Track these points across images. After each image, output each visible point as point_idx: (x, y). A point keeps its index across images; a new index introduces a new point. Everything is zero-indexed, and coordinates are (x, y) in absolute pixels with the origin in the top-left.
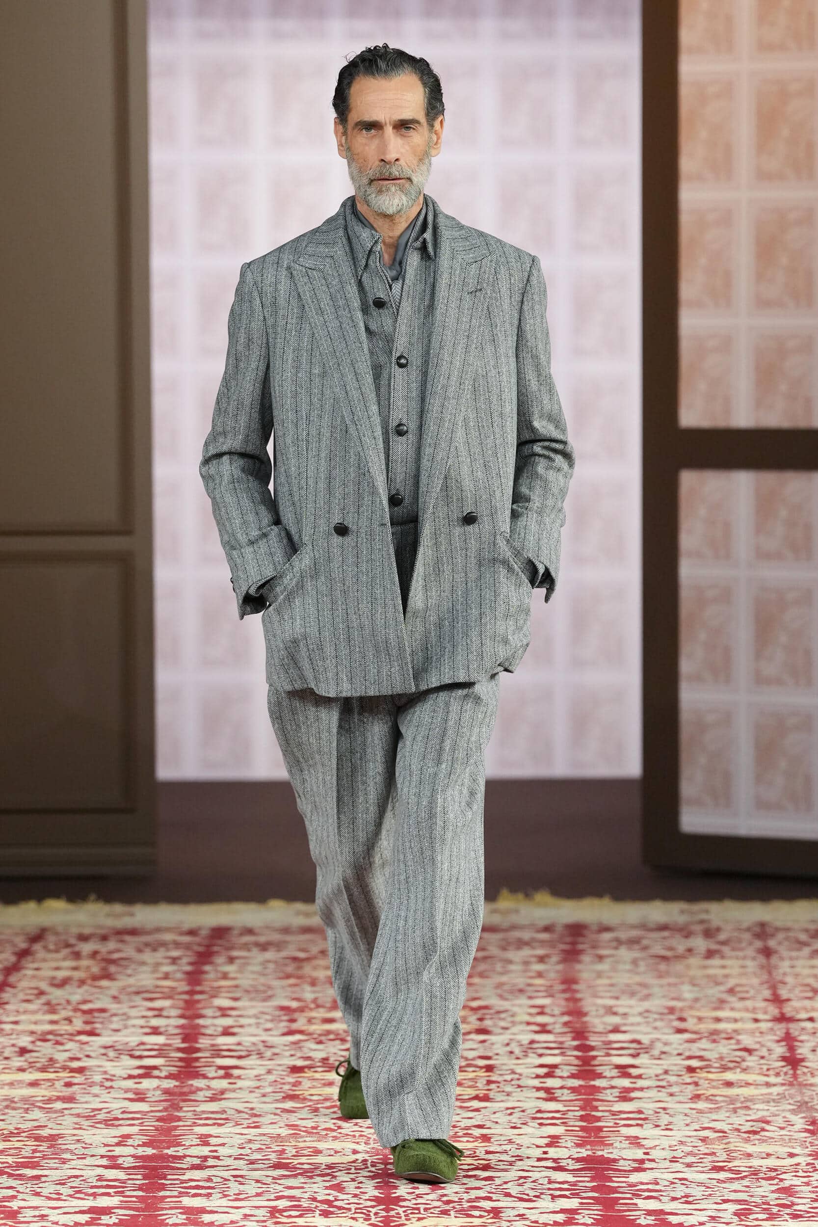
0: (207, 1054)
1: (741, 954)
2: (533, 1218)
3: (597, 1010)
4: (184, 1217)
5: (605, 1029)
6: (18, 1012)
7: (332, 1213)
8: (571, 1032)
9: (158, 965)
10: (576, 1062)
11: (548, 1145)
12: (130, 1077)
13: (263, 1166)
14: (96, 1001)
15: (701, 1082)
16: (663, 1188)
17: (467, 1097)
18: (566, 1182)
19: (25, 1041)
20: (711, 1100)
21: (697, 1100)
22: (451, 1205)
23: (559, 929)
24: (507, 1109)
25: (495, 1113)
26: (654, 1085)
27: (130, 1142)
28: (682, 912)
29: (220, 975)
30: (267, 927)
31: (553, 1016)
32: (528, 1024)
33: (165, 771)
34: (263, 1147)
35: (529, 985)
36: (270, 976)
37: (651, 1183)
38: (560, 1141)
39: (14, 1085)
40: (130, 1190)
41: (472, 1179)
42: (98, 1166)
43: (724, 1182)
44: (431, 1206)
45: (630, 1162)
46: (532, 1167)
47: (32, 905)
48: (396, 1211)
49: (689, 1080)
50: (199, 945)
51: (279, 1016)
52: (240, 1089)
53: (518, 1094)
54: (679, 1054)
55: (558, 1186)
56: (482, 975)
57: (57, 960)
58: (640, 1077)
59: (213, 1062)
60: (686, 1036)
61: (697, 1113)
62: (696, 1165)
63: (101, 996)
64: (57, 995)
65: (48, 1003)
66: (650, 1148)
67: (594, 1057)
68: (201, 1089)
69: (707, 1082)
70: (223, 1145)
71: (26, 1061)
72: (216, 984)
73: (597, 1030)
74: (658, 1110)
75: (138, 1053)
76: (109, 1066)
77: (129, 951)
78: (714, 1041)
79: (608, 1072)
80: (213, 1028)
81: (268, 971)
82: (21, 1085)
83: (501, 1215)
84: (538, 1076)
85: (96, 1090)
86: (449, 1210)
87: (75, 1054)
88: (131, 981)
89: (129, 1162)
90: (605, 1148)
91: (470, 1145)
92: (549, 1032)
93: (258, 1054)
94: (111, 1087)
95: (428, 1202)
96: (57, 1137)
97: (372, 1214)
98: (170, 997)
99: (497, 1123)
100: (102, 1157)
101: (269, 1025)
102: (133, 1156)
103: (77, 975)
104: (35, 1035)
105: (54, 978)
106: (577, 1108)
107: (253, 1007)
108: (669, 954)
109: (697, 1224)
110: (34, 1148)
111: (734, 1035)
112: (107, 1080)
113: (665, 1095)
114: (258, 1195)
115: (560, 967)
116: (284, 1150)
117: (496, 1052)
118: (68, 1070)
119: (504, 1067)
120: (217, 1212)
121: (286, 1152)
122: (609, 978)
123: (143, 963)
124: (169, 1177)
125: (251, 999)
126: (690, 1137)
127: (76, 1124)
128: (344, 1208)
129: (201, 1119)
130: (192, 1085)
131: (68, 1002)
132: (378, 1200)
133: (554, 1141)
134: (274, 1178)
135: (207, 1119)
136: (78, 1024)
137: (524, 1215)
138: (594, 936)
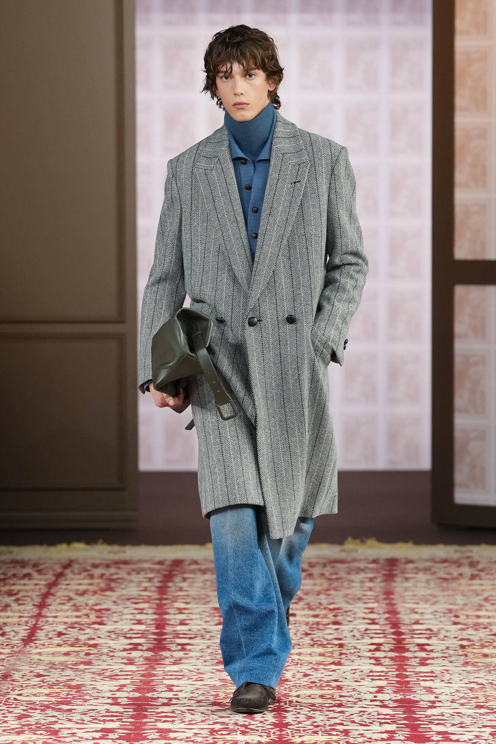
0: (171, 636)
1: (491, 577)
2: (369, 736)
3: (405, 611)
4: (159, 734)
5: (410, 622)
6: (57, 610)
7: (247, 732)
8: (390, 624)
9: (141, 582)
10: (394, 642)
11: (377, 692)
12: (125, 650)
13: (206, 704)
14: (103, 604)
15: (469, 654)
16: (447, 718)
17: (327, 663)
18: (388, 714)
19: (61, 628)
20: (475, 665)
21: (466, 665)
22: (319, 728)
23: (382, 561)
24: (352, 670)
25: (344, 672)
26: (441, 656)
27: (125, 689)
28: (456, 551)
29: (178, 589)
30: (206, 560)
31: (379, 614)
32: (364, 618)
33: (144, 466)
34: (206, 692)
35: (364, 595)
36: (208, 590)
37: (439, 715)
38: (384, 689)
39: (55, 655)
40: (126, 718)
41: (332, 713)
42: (106, 704)
43: (483, 715)
44: (307, 729)
45: (427, 703)
46: (368, 705)
47: (64, 546)
48: (286, 732)
49: (461, 653)
50: (165, 570)
51: (214, 613)
52: (191, 657)
53: (358, 661)
54: (455, 638)
55: (383, 717)
56: (336, 589)
57: (79, 579)
58: (432, 651)
59: (174, 641)
60: (460, 626)
61: (467, 673)
62: (466, 704)
63: (106, 601)
64: (80, 600)
65: (74, 605)
66: (439, 694)
67: (404, 639)
68: (167, 658)
69: (472, 654)
70: (181, 691)
71: (62, 640)
72: (175, 594)
73: (405, 623)
74: (443, 671)
75: (129, 636)
76: (111, 643)
77: (123, 574)
78: (476, 630)
79: (413, 648)
80: (174, 621)
81: (207, 586)
82: (59, 655)
83: (349, 734)
84: (370, 651)
85: (104, 657)
86: (318, 731)
87: (91, 636)
88: (124, 592)
89: (125, 701)
90: (411, 694)
91: (330, 692)
92: (377, 624)
93: (201, 636)
94: (113, 656)
95: (305, 726)
96: (81, 686)
97: (271, 733)
98: (148, 602)
99: (346, 678)
100: (109, 698)
101: (208, 619)
102: (127, 698)
103: (91, 588)
104: (67, 624)
105: (78, 590)
106: (394, 670)
107: (198, 608)
108: (448, 577)
109: (468, 740)
110: (68, 692)
111: (488, 626)
112: (111, 651)
113: (447, 662)
114: (203, 721)
115: (383, 584)
116: (218, 694)
117: (345, 635)
118: (87, 646)
119: (350, 645)
120: (178, 732)
121: (219, 695)
122: (413, 591)
123: (132, 581)
124: (149, 710)
125: (197, 603)
126: (462, 687)
127: (93, 678)
128: (255, 730)
129: (167, 675)
130: (162, 655)
131: (87, 604)
132: (275, 725)
133: (380, 690)
134: (212, 711)
135: (171, 675)
136: (93, 618)
137: (363, 734)
138: (403, 566)
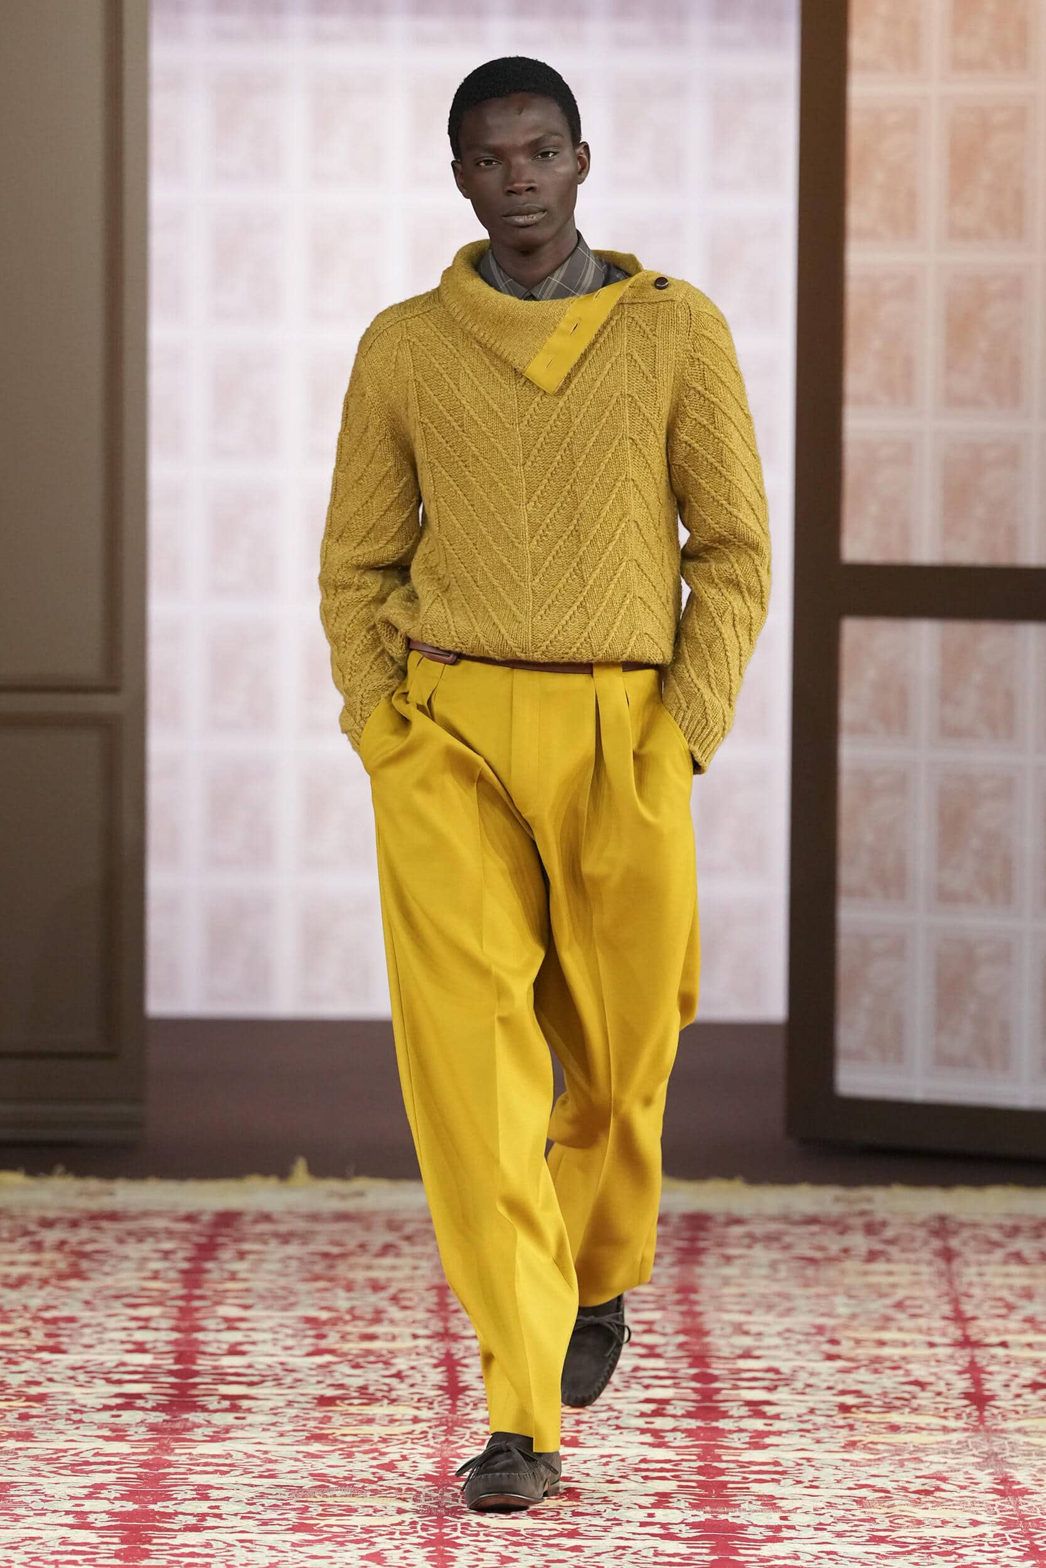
0: (208, 1379)
1: (913, 1256)
3: (722, 1328)
5: (732, 1353)
8: (688, 1357)
9: (145, 1259)
10: (694, 1396)
11: (655, 1506)
12: (106, 1408)
13: (279, 1528)
14: (61, 1307)
15: (858, 1425)
18: (678, 1555)
20: (871, 1449)
21: (851, 1449)
23: (675, 1220)
24: (602, 1456)
25: (585, 1462)
26: (796, 1429)
27: (104, 1494)
28: (837, 1200)
29: (226, 1275)
30: (290, 1213)
31: (664, 1335)
33: (157, 1005)
34: (280, 1503)
36: (292, 1278)
38: (670, 1500)
40: (104, 1558)
41: (554, 1549)
42: (62, 1525)
43: (885, 1557)
45: (762, 1529)
46: (634, 1533)
49: (841, 1423)
50: (200, 1234)
51: (304, 1330)
52: (250, 1425)
53: (616, 1438)
54: (829, 1388)
57: (11, 1252)
58: (777, 1417)
59: (216, 1390)
60: (839, 1364)
61: (852, 1465)
62: (848, 1534)
63: (69, 1301)
64: (11, 1298)
66: (789, 1511)
67: (718, 1391)
69: (865, 1425)
70: (227, 1499)
72: (221, 1287)
73: (721, 1354)
74: (800, 1462)
75: (116, 1377)
76: (77, 1393)
77: (107, 1242)
78: (876, 1371)
79: (736, 1410)
80: (215, 1345)
81: (290, 1270)
84: (643, 1415)
87: (33, 1377)
88: (109, 1281)
89: (102, 1520)
90: (730, 1510)
92: (658, 1356)
93: (275, 1380)
94: (81, 1421)
96: (8, 1486)
98: (160, 1303)
99: (588, 1475)
100: (67, 1513)
101: (290, 1342)
102: (108, 1513)
103: (37, 1272)
105: (7, 1276)
106: (694, 1458)
107: (269, 1317)
108: (818, 1255)
111: (902, 1364)
112: (75, 1411)
113: (810, 1441)
115: (675, 1270)
116: (308, 1507)
118: (24, 1398)
121: (310, 1509)
122: (739, 1285)
123: (125, 1258)
124: (155, 1541)
125: (267, 1308)
126: (841, 1497)
129: (198, 1465)
130: (187, 1420)
131: (26, 1308)
133: (662, 1500)
134: (293, 1544)
135: (206, 1464)
138: (720, 1231)
